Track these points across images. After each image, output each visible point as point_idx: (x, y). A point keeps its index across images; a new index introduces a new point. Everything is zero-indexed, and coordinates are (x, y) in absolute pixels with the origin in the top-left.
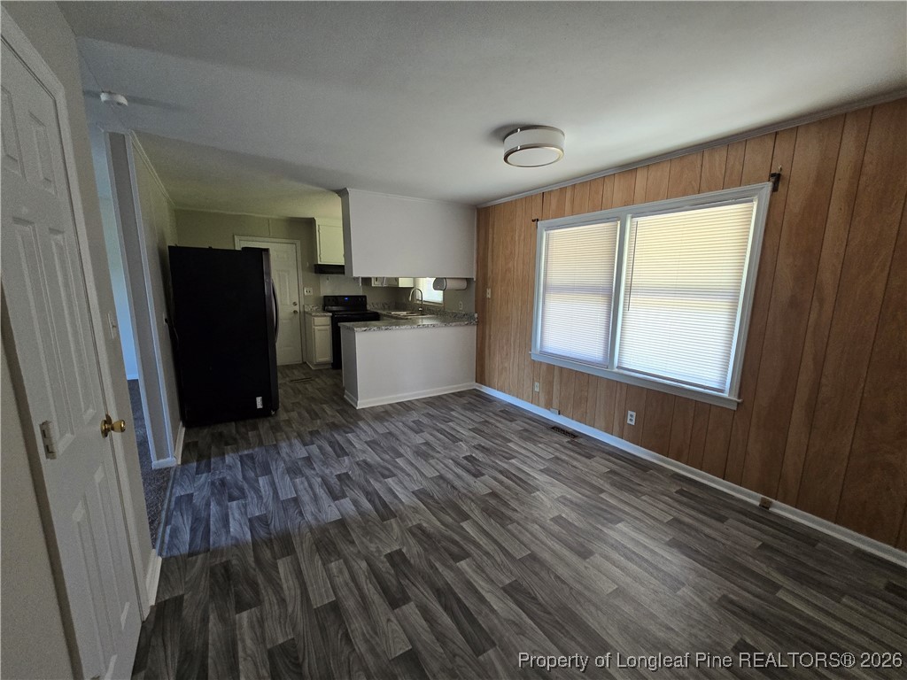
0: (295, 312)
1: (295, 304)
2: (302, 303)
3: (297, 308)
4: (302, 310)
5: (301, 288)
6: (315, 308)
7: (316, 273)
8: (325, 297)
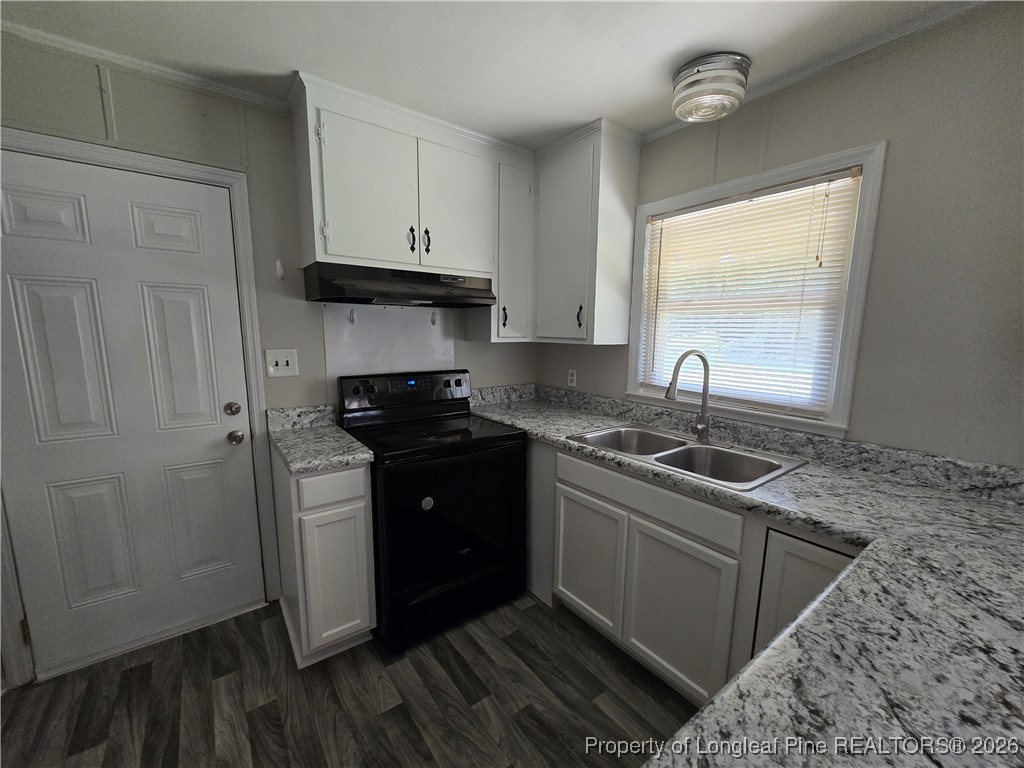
0: (233, 438)
1: (231, 409)
2: (261, 404)
3: (240, 424)
4: (258, 429)
5: (255, 352)
6: (306, 421)
7: (308, 298)
8: (342, 379)
